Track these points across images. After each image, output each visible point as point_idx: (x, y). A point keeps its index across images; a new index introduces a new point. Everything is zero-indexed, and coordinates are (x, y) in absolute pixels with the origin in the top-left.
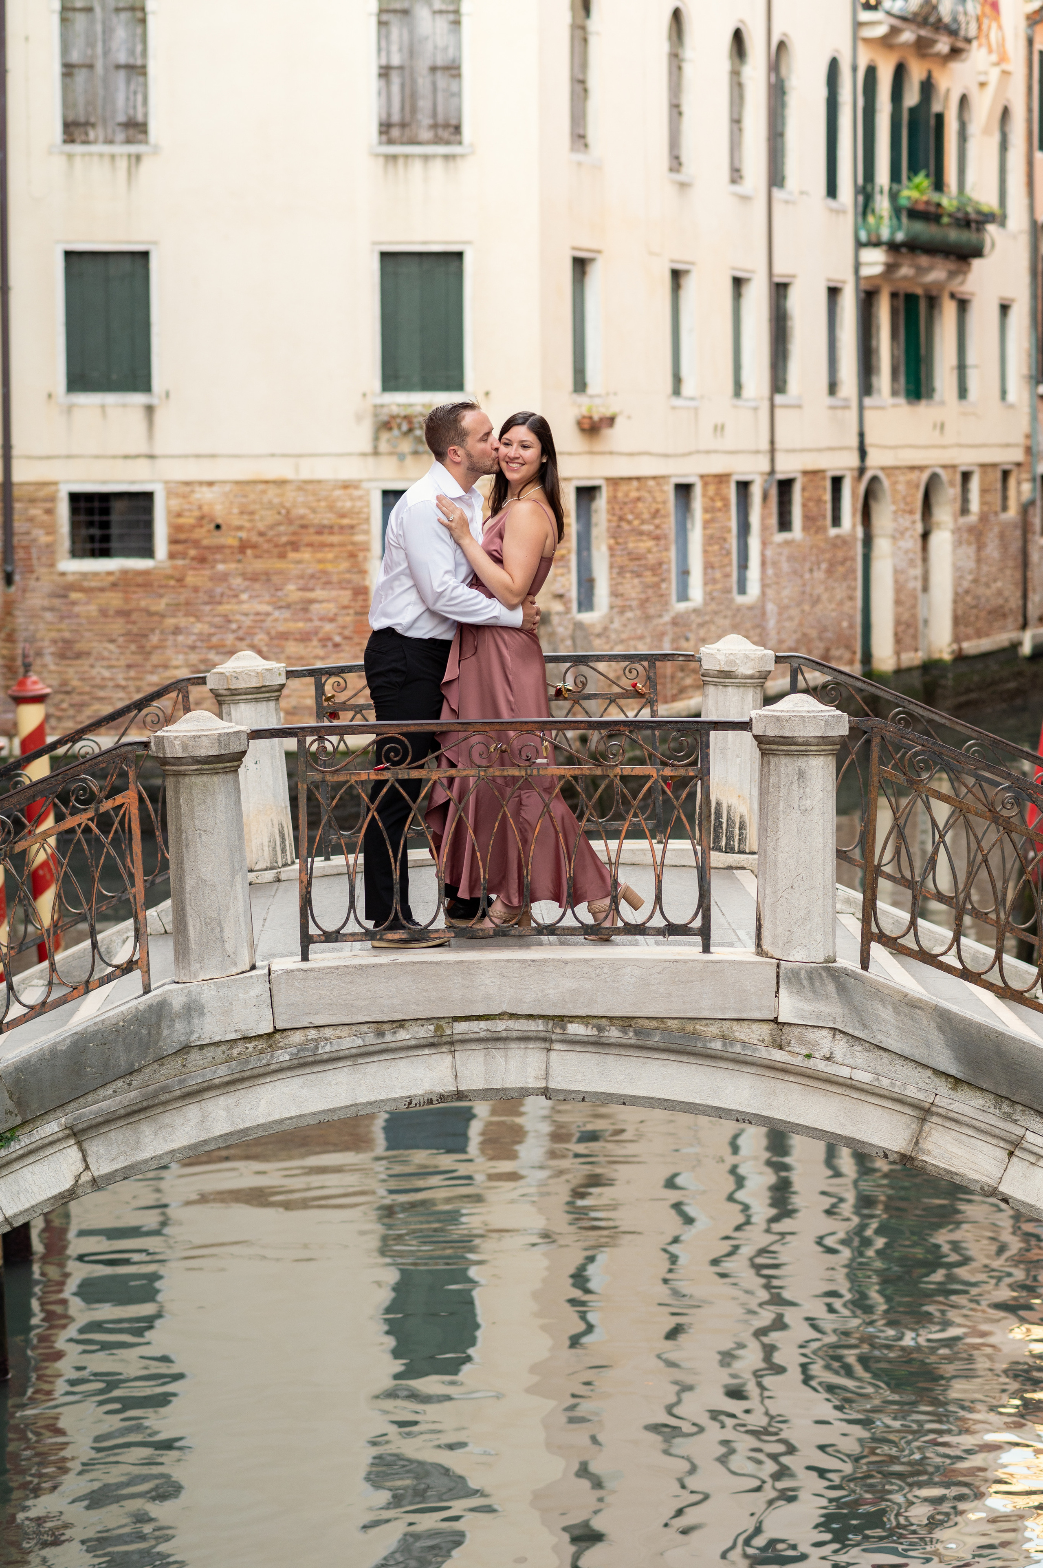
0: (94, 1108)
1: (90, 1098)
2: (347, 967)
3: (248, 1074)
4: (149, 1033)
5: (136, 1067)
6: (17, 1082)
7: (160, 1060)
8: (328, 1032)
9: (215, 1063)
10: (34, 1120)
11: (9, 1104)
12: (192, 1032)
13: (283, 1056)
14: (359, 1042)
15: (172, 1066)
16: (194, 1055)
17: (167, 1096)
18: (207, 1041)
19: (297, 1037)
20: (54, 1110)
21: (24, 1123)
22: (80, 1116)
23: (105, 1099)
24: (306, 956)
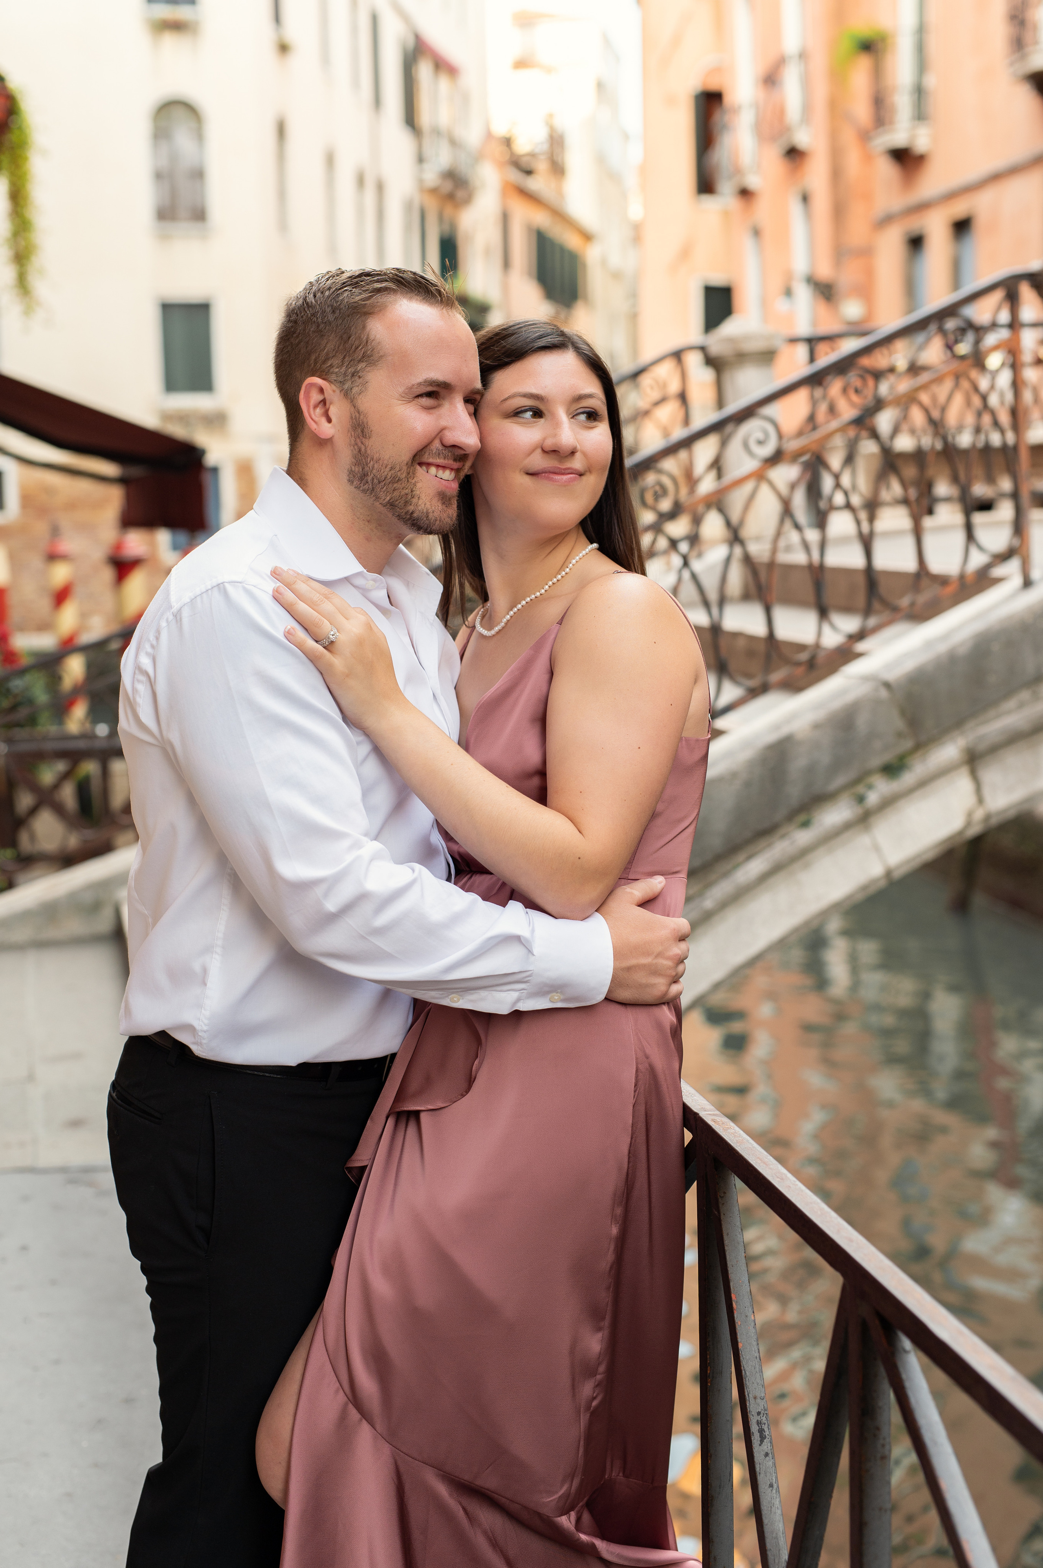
0: (996, 724)
1: (992, 713)
6: (909, 696)
10: (925, 743)
11: (899, 724)
20: (949, 730)
21: (917, 747)
22: (981, 736)
23: (1009, 712)
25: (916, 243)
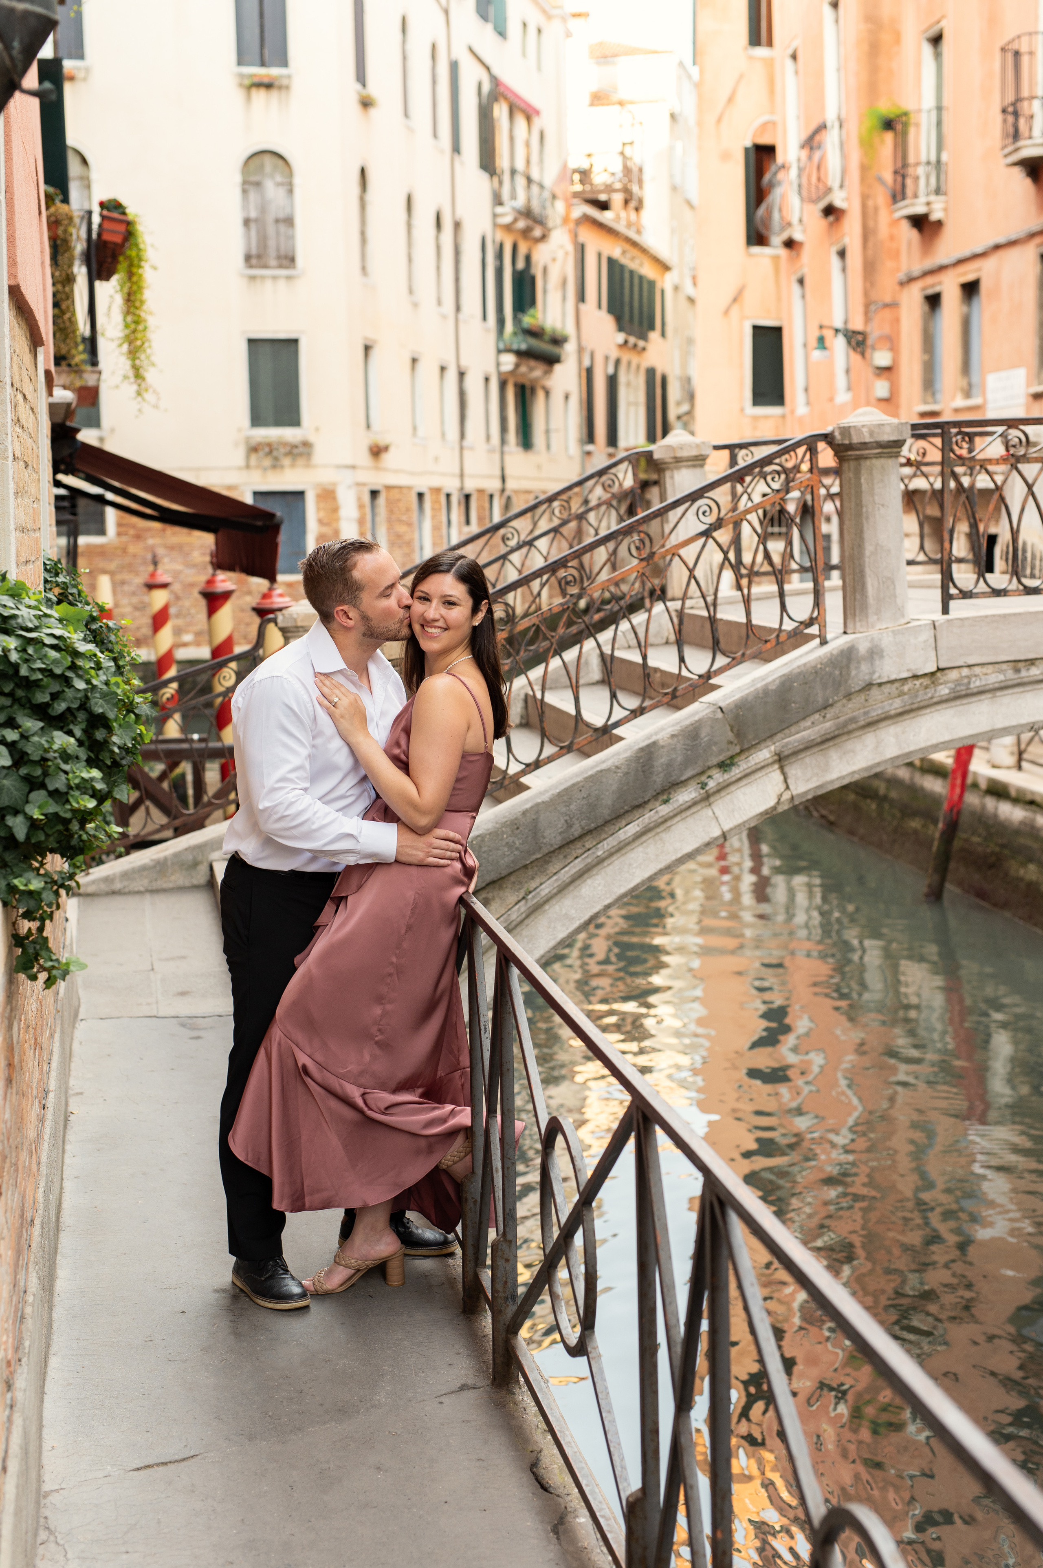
0: (797, 736)
1: (793, 729)
2: (994, 616)
3: (915, 706)
4: (841, 674)
5: (831, 701)
6: (737, 717)
7: (849, 696)
8: (977, 670)
9: (890, 697)
10: (749, 749)
11: (730, 736)
12: (874, 672)
13: (944, 691)
14: (1001, 677)
15: (859, 700)
16: (875, 692)
17: (854, 726)
18: (885, 680)
19: (953, 675)
20: (765, 740)
21: (742, 751)
22: (787, 744)
23: (805, 729)
24: (945, 610)
25: (934, 301)
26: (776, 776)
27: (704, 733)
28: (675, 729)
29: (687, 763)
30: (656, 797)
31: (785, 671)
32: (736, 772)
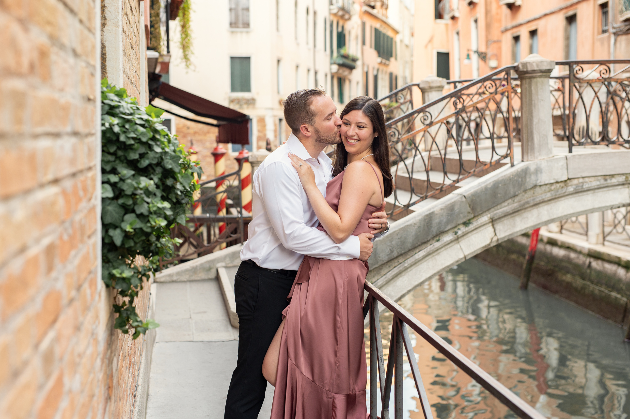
0: (501, 210)
1: (499, 207)
2: (595, 154)
3: (557, 196)
4: (522, 180)
5: (517, 193)
6: (472, 200)
7: (525, 191)
8: (587, 179)
9: (545, 192)
10: (477, 216)
11: (469, 209)
12: (537, 180)
13: (571, 189)
14: (598, 183)
15: (530, 193)
16: (538, 189)
17: (528, 205)
18: (542, 183)
19: (575, 182)
20: (485, 212)
21: (474, 217)
22: (496, 214)
23: (505, 207)
24: (570, 151)
25: (517, 39)
26: (489, 229)
27: (456, 208)
28: (443, 206)
29: (448, 222)
30: (433, 238)
31: (495, 179)
32: (471, 227)
